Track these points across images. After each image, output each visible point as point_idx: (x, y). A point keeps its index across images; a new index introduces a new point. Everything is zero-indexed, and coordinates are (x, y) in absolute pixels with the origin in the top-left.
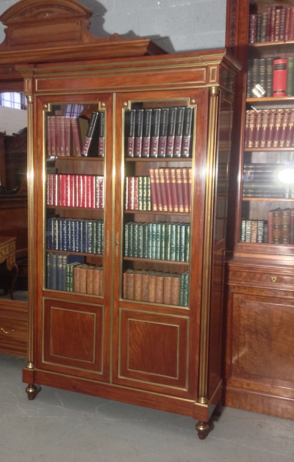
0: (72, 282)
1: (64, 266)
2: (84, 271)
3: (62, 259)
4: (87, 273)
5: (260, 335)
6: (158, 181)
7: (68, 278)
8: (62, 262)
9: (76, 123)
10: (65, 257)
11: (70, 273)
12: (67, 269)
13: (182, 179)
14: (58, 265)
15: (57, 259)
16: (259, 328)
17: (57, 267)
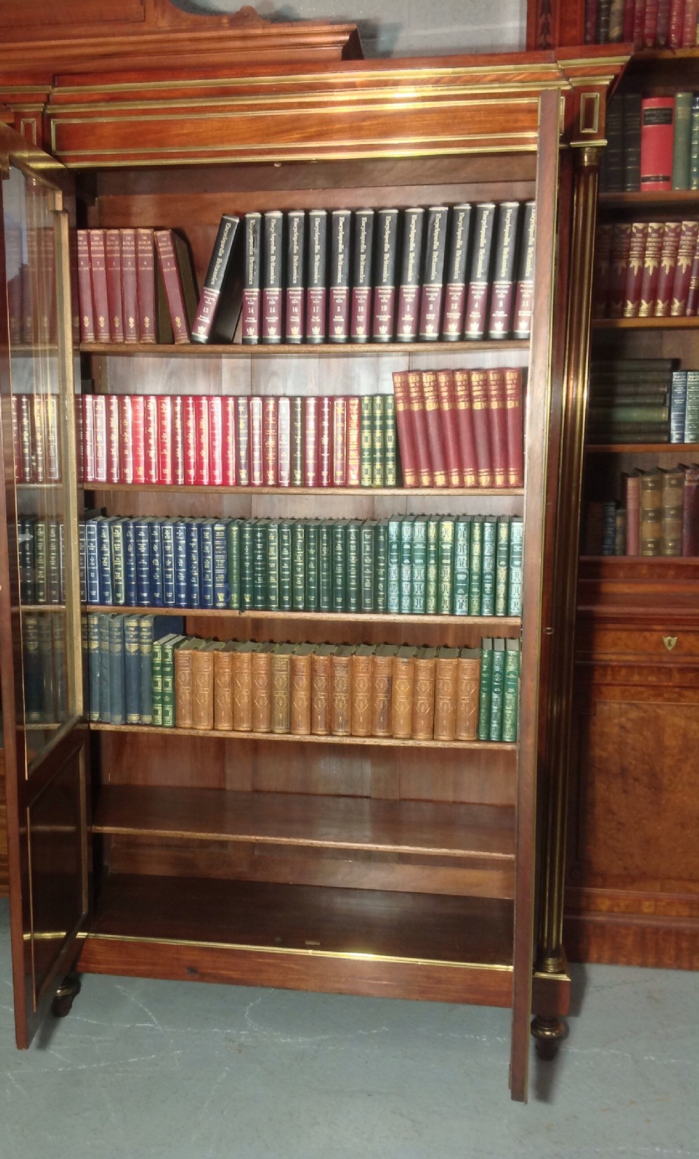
0: (169, 689)
1: (146, 648)
2: (204, 657)
3: (139, 629)
4: (215, 661)
5: (631, 781)
6: (416, 407)
7: (159, 679)
8: (139, 637)
9: (171, 248)
10: (146, 624)
11: (163, 665)
12: (154, 654)
13: (487, 397)
14: (127, 645)
15: (123, 629)
16: (630, 763)
17: (124, 651)
